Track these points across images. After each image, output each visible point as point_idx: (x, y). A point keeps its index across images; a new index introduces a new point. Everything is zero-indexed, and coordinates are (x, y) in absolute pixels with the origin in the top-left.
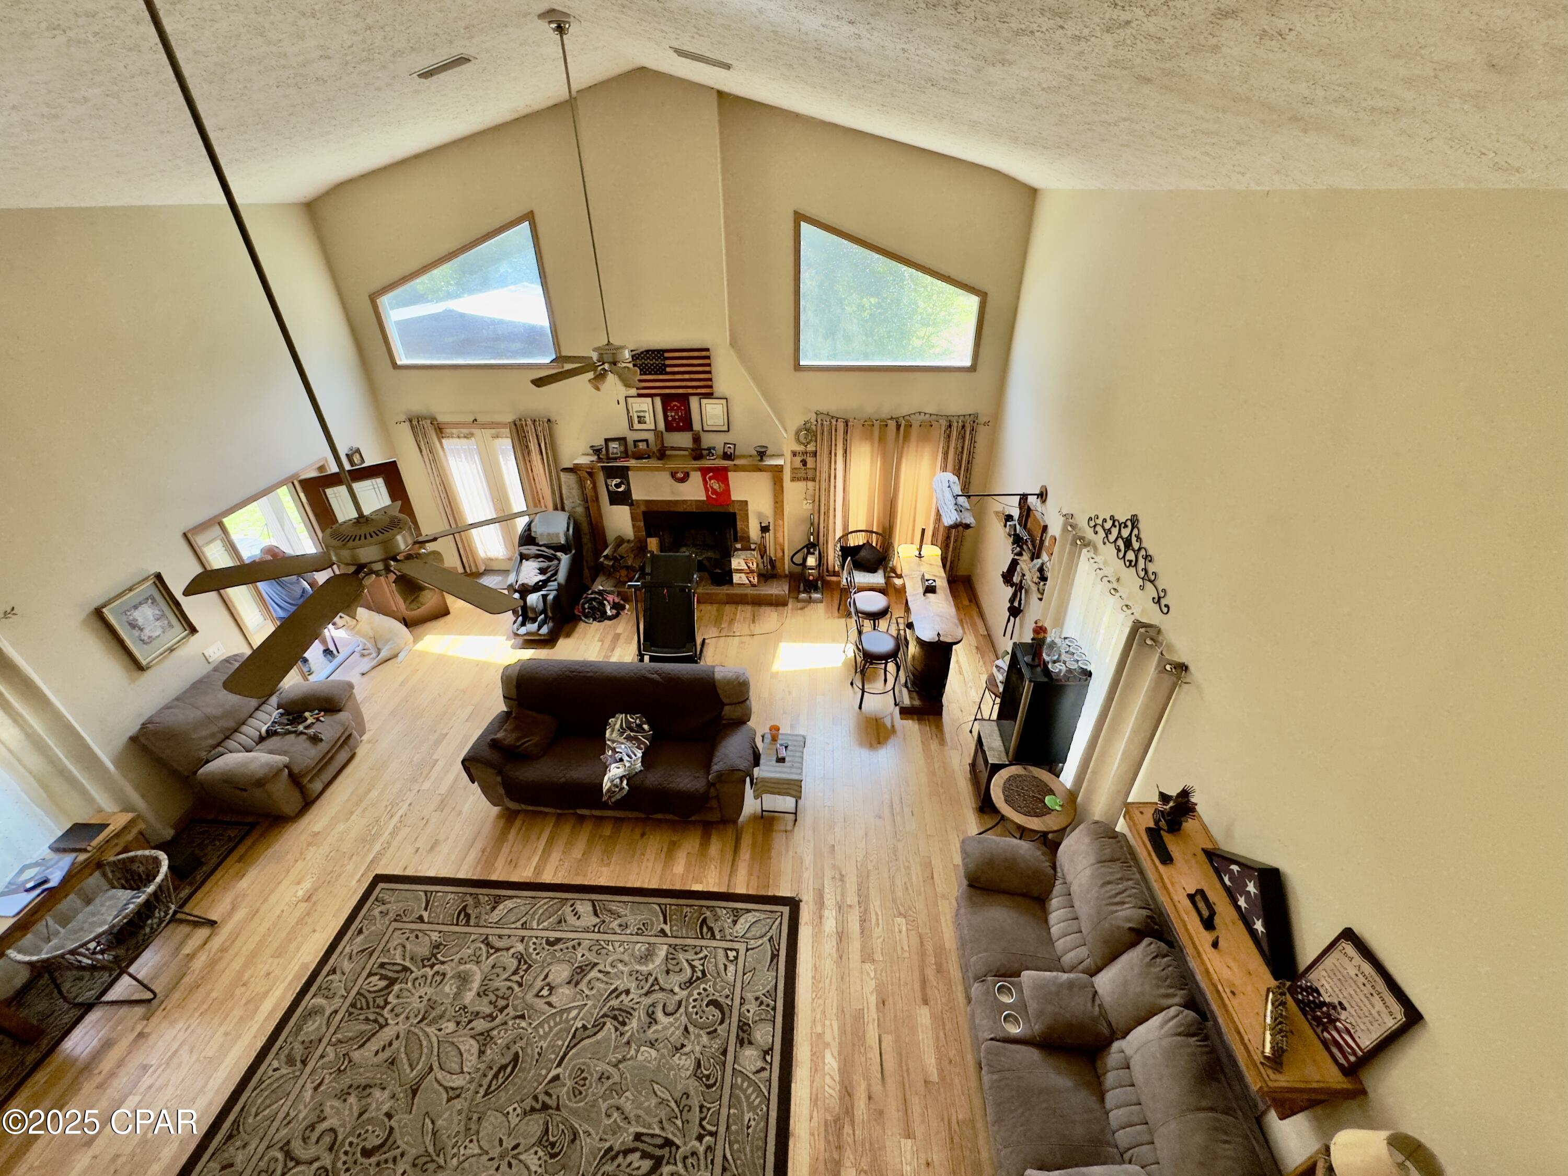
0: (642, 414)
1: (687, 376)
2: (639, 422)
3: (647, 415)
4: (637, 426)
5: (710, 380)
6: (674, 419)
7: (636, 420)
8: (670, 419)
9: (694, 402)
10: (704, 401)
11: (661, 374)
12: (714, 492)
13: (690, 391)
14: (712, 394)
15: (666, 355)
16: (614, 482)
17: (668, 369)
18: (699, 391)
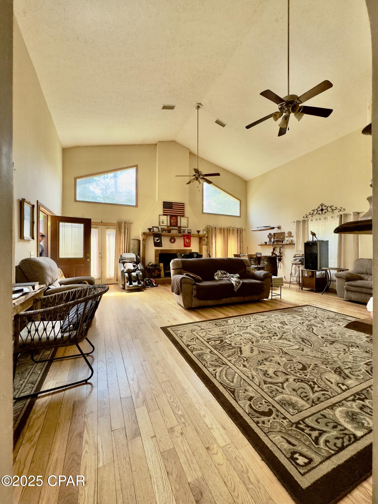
0: (163, 221)
1: (178, 210)
2: (162, 223)
3: (165, 221)
4: (161, 224)
5: (184, 212)
6: (173, 223)
7: (161, 222)
8: (172, 222)
9: (179, 218)
10: (182, 218)
11: (171, 209)
12: (187, 242)
13: (178, 214)
14: (184, 216)
15: (173, 204)
16: (156, 239)
17: (173, 208)
18: (181, 215)
